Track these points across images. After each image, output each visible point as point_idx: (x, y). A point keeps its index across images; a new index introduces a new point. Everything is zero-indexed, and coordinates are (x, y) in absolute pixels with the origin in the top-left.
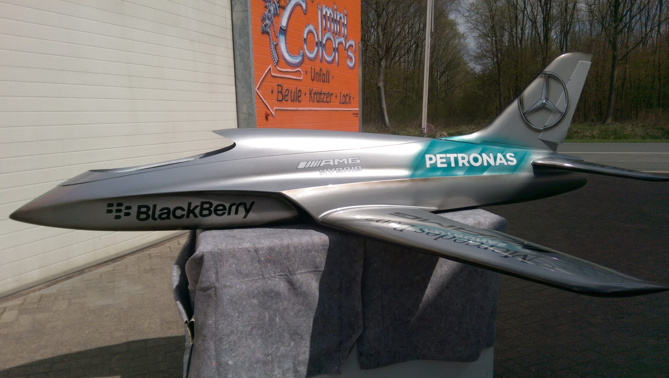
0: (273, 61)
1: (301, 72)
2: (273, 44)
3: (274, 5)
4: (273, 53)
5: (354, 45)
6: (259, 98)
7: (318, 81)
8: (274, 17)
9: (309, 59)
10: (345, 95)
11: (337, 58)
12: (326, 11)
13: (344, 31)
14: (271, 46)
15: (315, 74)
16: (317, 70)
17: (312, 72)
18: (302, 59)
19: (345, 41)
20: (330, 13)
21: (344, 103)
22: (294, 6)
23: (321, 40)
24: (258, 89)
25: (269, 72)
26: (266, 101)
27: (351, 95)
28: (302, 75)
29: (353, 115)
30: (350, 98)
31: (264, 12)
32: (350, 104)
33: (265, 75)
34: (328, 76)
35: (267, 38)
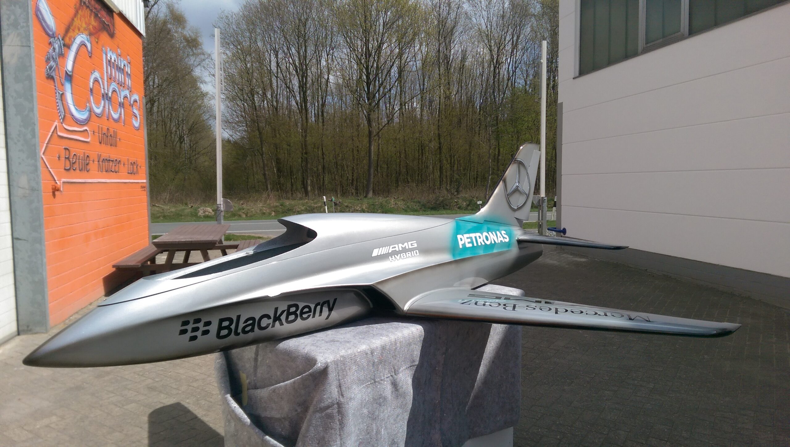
0: (59, 116)
1: (89, 132)
3: (59, 43)
4: (59, 105)
5: (138, 101)
6: (45, 166)
7: (106, 144)
8: (59, 57)
9: (97, 116)
10: (133, 163)
11: (123, 116)
12: (111, 56)
13: (128, 82)
14: (57, 96)
15: (103, 135)
16: (105, 131)
17: (99, 133)
18: (89, 115)
19: (130, 95)
20: (115, 58)
21: (131, 173)
23: (107, 92)
24: (43, 154)
25: (55, 131)
26: (53, 171)
27: (138, 164)
28: (89, 136)
29: (141, 189)
30: (137, 167)
31: (48, 50)
32: (137, 174)
33: (51, 134)
34: (116, 138)
35: (52, 85)
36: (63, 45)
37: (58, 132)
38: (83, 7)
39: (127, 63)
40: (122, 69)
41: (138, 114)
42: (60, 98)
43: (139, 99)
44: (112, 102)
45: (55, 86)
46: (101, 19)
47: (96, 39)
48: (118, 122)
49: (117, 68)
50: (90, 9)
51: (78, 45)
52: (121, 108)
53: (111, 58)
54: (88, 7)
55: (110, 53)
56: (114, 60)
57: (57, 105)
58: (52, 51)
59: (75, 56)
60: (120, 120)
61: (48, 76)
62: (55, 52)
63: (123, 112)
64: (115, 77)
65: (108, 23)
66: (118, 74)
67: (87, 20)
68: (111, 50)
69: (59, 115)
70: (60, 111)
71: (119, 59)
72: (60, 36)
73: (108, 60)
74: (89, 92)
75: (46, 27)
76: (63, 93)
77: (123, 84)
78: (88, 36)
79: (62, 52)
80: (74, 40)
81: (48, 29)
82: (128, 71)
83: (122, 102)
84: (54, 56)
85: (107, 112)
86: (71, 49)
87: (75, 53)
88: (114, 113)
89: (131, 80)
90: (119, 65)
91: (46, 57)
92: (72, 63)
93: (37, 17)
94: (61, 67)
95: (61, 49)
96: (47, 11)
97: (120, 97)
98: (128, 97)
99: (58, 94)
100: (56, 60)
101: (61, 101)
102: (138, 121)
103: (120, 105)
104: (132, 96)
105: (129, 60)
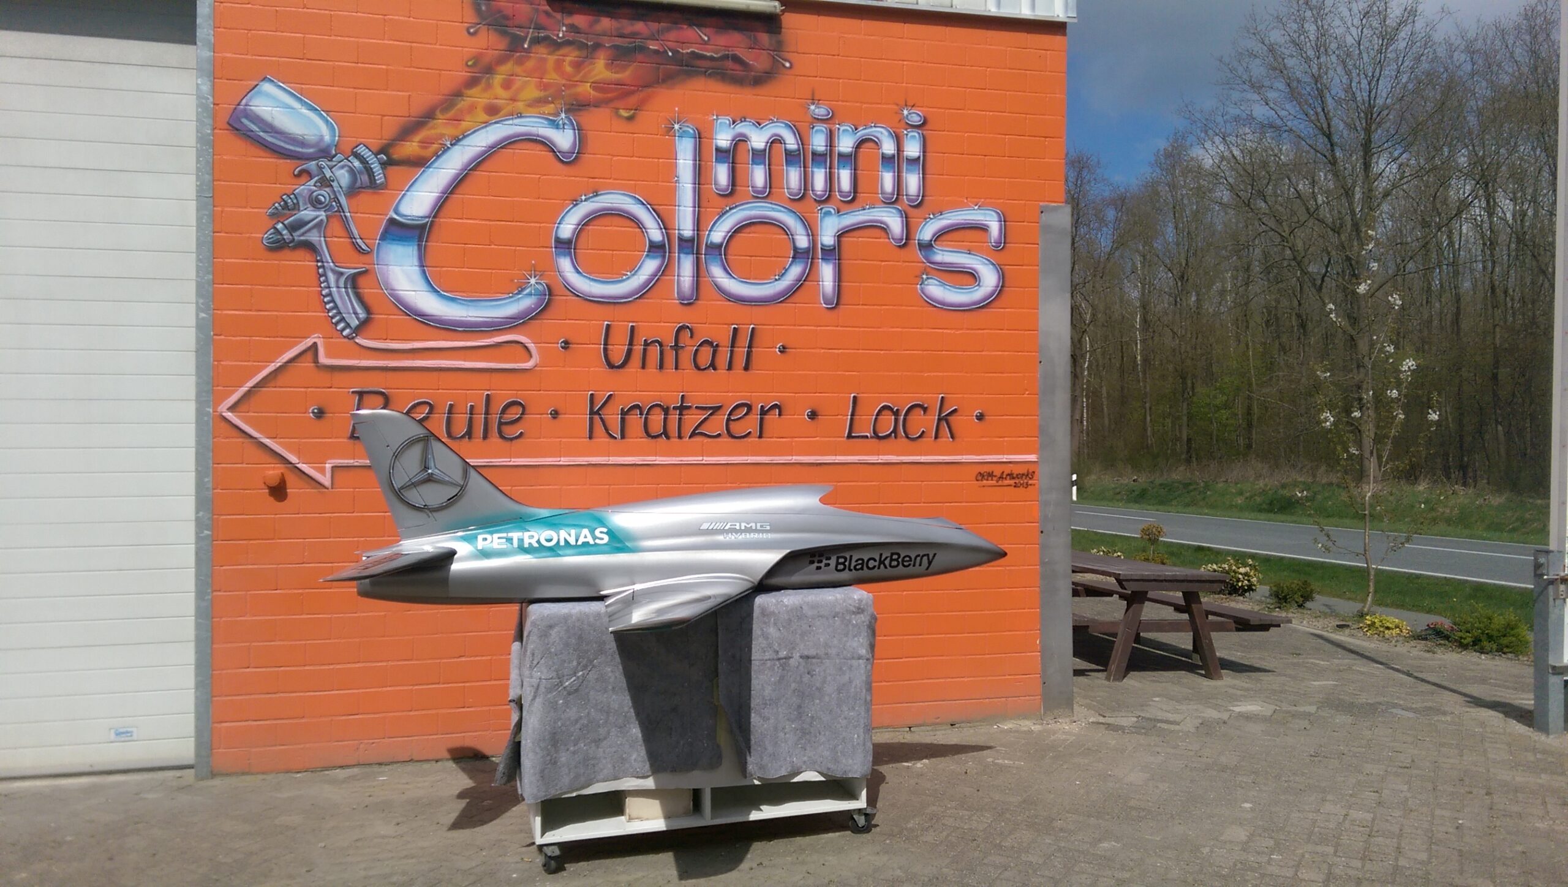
0: (337, 324)
1: (531, 346)
2: (342, 274)
3: (357, 164)
4: (333, 301)
5: (996, 225)
6: (235, 432)
7: (661, 367)
8: (352, 195)
11: (829, 284)
12: (739, 135)
14: (326, 281)
15: (638, 348)
16: (656, 333)
17: (610, 341)
18: (538, 305)
19: (906, 218)
20: (776, 135)
21: (883, 437)
22: (492, 147)
23: (689, 233)
24: (232, 409)
25: (304, 357)
26: (280, 444)
27: (956, 409)
28: (531, 356)
29: (977, 480)
30: (949, 418)
31: (289, 188)
32: (945, 439)
33: (280, 366)
34: (748, 347)
35: (303, 261)
36: (384, 165)
37: (323, 359)
38: (528, 51)
39: (897, 130)
40: (840, 155)
41: (987, 262)
42: (342, 284)
43: (1007, 220)
44: (729, 257)
45: (318, 261)
46: (670, 54)
47: (621, 111)
48: (781, 302)
49: (792, 157)
50: (582, 46)
51: (483, 148)
52: (811, 262)
53: (740, 141)
54: (568, 43)
55: (734, 128)
56: (768, 143)
57: (326, 300)
58: (314, 188)
59: (458, 175)
60: (797, 297)
61: (278, 246)
62: (328, 186)
63: (827, 272)
64: (773, 186)
65: (727, 53)
66: (797, 174)
67: (552, 77)
68: (743, 119)
69: (334, 321)
70: (339, 313)
71: (817, 131)
72: (367, 148)
73: (718, 150)
74: (548, 249)
75: (285, 142)
76: (366, 272)
77: (840, 195)
78: (563, 115)
79: (375, 180)
80: (459, 140)
81: (292, 145)
82: (903, 151)
83: (829, 246)
84: (323, 196)
85: (683, 285)
86: (436, 165)
87: (462, 170)
88: (742, 282)
89: (923, 174)
90: (814, 147)
91: (277, 205)
92: (438, 195)
93: (237, 130)
94: (359, 215)
95: (369, 176)
96: (293, 108)
97: (808, 235)
98: (888, 227)
99: (332, 277)
100: (334, 203)
101: (350, 290)
102: (981, 284)
103: (808, 255)
104: (931, 216)
105: (915, 119)
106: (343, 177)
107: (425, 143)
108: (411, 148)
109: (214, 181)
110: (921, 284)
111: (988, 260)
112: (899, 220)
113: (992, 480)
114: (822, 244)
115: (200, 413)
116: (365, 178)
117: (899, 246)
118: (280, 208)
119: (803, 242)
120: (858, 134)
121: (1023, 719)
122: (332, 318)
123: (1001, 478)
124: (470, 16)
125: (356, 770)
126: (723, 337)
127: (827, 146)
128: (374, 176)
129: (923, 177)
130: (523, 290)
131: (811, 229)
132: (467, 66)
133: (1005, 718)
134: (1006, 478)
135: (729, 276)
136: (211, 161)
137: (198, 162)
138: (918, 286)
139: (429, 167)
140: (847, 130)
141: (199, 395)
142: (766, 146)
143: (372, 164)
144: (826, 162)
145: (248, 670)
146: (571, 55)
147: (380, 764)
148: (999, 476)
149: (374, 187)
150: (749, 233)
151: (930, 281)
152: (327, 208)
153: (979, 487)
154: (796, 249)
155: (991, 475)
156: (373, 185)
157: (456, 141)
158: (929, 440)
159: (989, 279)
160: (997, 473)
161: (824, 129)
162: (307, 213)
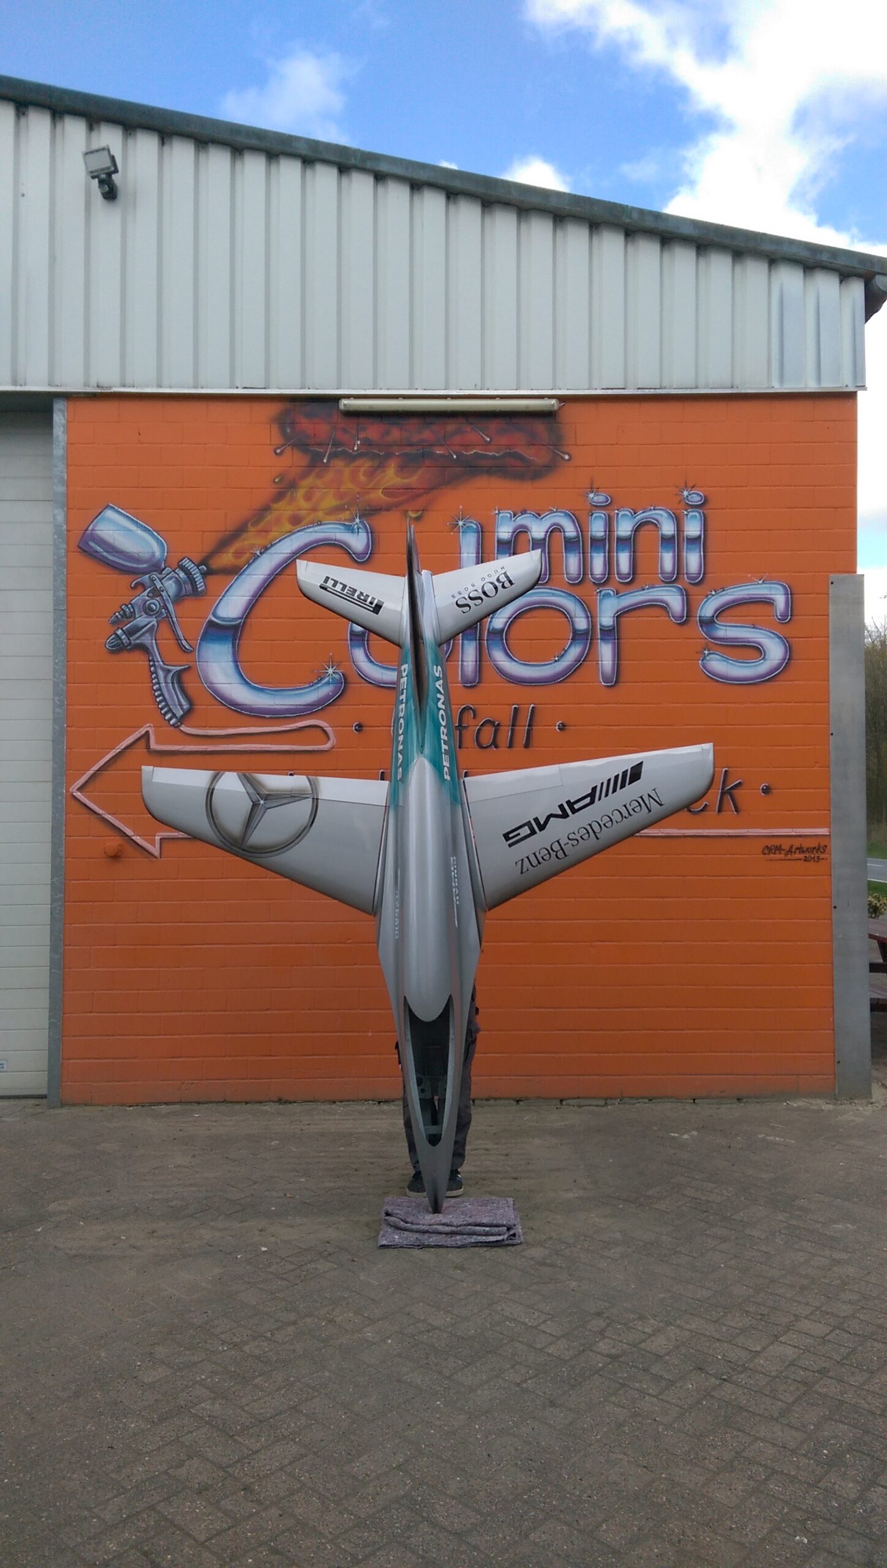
0: (165, 714)
1: (329, 729)
2: (169, 671)
3: (182, 575)
4: (162, 695)
5: (779, 598)
8: (179, 602)
11: (608, 663)
12: (522, 527)
13: (678, 561)
14: (157, 677)
18: (335, 693)
19: (686, 595)
22: (294, 553)
24: (80, 789)
25: (139, 743)
26: (116, 818)
27: (739, 783)
28: (329, 738)
29: (764, 854)
30: (734, 792)
31: (126, 600)
32: (729, 813)
33: (119, 752)
34: (529, 726)
35: (138, 661)
36: (204, 575)
37: (154, 746)
38: (327, 465)
39: (677, 512)
40: (620, 540)
41: (772, 635)
42: (169, 680)
43: (793, 592)
44: (511, 642)
45: (150, 661)
46: (455, 457)
47: (410, 512)
48: (559, 682)
49: (571, 544)
50: (374, 457)
51: (288, 555)
52: (590, 643)
53: (521, 532)
54: (361, 455)
55: (515, 520)
56: (547, 532)
57: (156, 694)
58: (147, 598)
59: (265, 581)
60: (576, 677)
61: (118, 648)
62: (157, 597)
63: (606, 652)
64: (553, 572)
65: (508, 451)
66: (577, 559)
67: (348, 486)
68: (524, 512)
69: (163, 712)
70: (167, 705)
71: (596, 517)
72: (190, 560)
73: (500, 542)
74: (344, 642)
75: (124, 560)
76: (189, 668)
77: (619, 578)
78: (358, 520)
79: (197, 588)
80: (267, 549)
81: (129, 562)
82: (683, 531)
83: (608, 627)
84: (154, 604)
85: (466, 669)
86: (247, 572)
87: (269, 575)
88: (523, 664)
89: (704, 552)
90: (594, 533)
91: (117, 614)
92: (249, 598)
93: (86, 552)
94: (184, 619)
95: (192, 584)
96: (130, 530)
97: (588, 617)
98: (667, 604)
99: (161, 674)
100: (163, 610)
101: (176, 685)
102: (766, 657)
103: (587, 636)
104: (713, 593)
105: (696, 499)
106: (170, 586)
107: (238, 554)
108: (226, 558)
109: (67, 595)
110: (703, 660)
111: (774, 633)
112: (679, 598)
113: (780, 853)
114: (600, 625)
115: (55, 793)
116: (189, 587)
117: (679, 624)
118: (120, 616)
119: (581, 624)
120: (637, 518)
121: (815, 1098)
122: (161, 709)
123: (790, 851)
124: (277, 438)
125: (177, 1107)
126: (504, 716)
127: (605, 531)
128: (196, 585)
129: (704, 556)
130: (321, 679)
131: (590, 611)
132: (274, 482)
133: (796, 1095)
134: (795, 852)
135: (510, 660)
136: (65, 579)
137: (55, 580)
138: (700, 662)
139: (241, 574)
140: (627, 515)
141: (55, 776)
142: (546, 535)
143: (195, 574)
144: (605, 545)
145: (92, 1014)
146: (365, 464)
147: (199, 1103)
148: (788, 849)
149: (196, 595)
150: (530, 618)
151: (711, 656)
152: (158, 614)
153: (766, 860)
154: (575, 632)
155: (778, 849)
156: (195, 593)
157: (265, 549)
158: (712, 813)
159: (775, 651)
160: (786, 846)
161: (603, 515)
162: (141, 620)
